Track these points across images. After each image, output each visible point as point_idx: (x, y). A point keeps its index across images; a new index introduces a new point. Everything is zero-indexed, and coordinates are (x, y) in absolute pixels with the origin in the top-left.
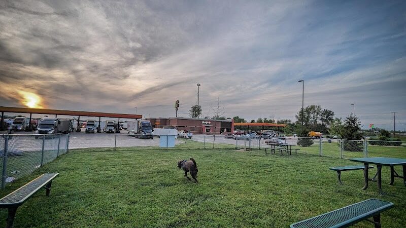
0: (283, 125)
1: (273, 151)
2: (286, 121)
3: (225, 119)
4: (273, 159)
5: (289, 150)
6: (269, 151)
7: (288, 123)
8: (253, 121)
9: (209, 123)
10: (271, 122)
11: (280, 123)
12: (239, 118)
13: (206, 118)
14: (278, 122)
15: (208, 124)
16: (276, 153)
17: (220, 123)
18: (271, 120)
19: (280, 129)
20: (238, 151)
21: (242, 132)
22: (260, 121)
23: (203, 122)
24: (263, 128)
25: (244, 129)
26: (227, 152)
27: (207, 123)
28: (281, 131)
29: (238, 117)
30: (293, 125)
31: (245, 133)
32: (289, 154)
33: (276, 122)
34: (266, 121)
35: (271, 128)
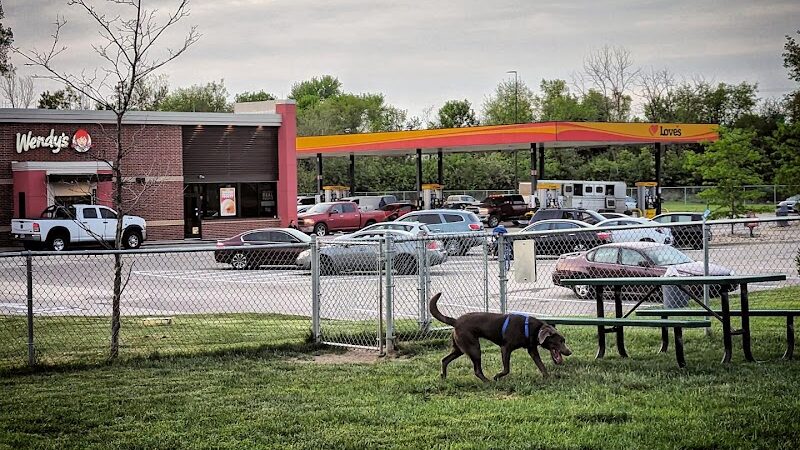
0: (689, 132)
1: (611, 337)
2: (717, 99)
3: (219, 107)
4: (608, 407)
5: (736, 323)
6: (581, 347)
7: (730, 112)
8: (456, 113)
9: (83, 143)
10: (598, 108)
11: (670, 117)
12: (344, 90)
13: (49, 102)
14: (658, 111)
15: (70, 154)
16: (631, 349)
17: (176, 143)
18: (595, 99)
19: (670, 161)
20: (325, 360)
21: (368, 204)
22: (512, 110)
23: (25, 143)
24: (541, 163)
25: (388, 181)
26: (231, 383)
27: (58, 142)
28: (677, 181)
29: (328, 88)
30: (767, 125)
31: (391, 212)
32: (737, 350)
33: (637, 110)
34: (560, 107)
35: (598, 163)
